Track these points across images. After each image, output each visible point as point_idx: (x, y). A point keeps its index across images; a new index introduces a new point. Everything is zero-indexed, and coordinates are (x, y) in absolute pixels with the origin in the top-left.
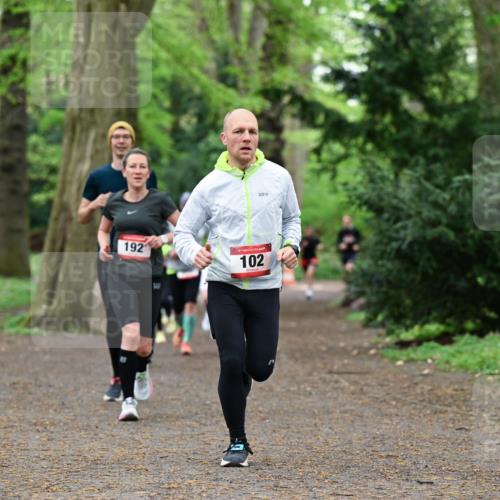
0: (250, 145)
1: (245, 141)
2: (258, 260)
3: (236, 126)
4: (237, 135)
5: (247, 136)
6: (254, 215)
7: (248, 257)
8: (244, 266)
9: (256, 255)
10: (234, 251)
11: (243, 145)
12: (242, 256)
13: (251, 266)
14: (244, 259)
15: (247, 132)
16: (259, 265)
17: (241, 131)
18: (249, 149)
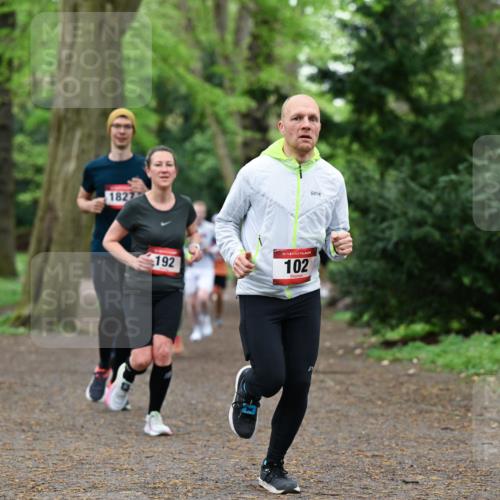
0: (310, 133)
1: (304, 129)
2: (303, 265)
3: (294, 112)
4: (294, 122)
5: (306, 123)
6: (301, 215)
7: (293, 261)
8: (289, 271)
9: (301, 260)
10: (278, 254)
11: (301, 133)
12: (287, 260)
13: (295, 271)
14: (288, 263)
15: (306, 119)
16: (304, 270)
17: (299, 117)
18: (308, 137)
